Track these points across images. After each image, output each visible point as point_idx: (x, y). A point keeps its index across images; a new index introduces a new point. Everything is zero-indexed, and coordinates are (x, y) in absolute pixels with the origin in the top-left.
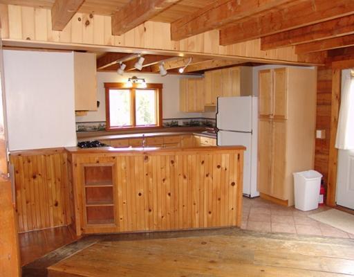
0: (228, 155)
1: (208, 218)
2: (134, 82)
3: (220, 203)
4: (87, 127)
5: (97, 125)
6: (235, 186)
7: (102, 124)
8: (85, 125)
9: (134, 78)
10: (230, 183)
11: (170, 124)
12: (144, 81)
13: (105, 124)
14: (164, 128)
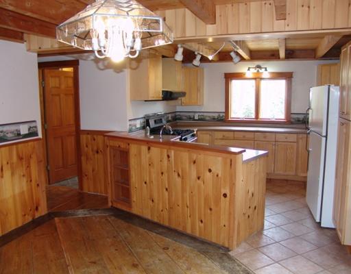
0: (220, 159)
1: (199, 227)
2: (258, 71)
3: (211, 214)
4: (206, 116)
5: (216, 115)
6: (228, 199)
7: (221, 115)
8: (205, 114)
10: (222, 194)
11: (301, 119)
12: (266, 70)
13: (224, 114)
14: (292, 123)
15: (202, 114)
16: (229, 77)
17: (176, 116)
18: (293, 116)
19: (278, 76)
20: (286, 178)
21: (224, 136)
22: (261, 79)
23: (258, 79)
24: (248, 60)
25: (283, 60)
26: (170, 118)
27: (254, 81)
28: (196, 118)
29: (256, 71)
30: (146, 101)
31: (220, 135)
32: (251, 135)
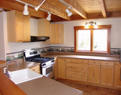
2: (92, 25)
5: (70, 49)
8: (64, 48)
9: (92, 22)
11: (117, 52)
12: (96, 24)
13: (74, 48)
14: (111, 54)
15: (63, 48)
16: (76, 28)
17: (50, 49)
18: (111, 50)
19: (103, 27)
20: (107, 87)
21: (71, 61)
22: (94, 29)
23: (92, 29)
24: (86, 19)
25: (105, 18)
26: (46, 50)
27: (90, 31)
28: (60, 50)
29: (90, 25)
30: (23, 42)
31: (69, 60)
32: (87, 61)
